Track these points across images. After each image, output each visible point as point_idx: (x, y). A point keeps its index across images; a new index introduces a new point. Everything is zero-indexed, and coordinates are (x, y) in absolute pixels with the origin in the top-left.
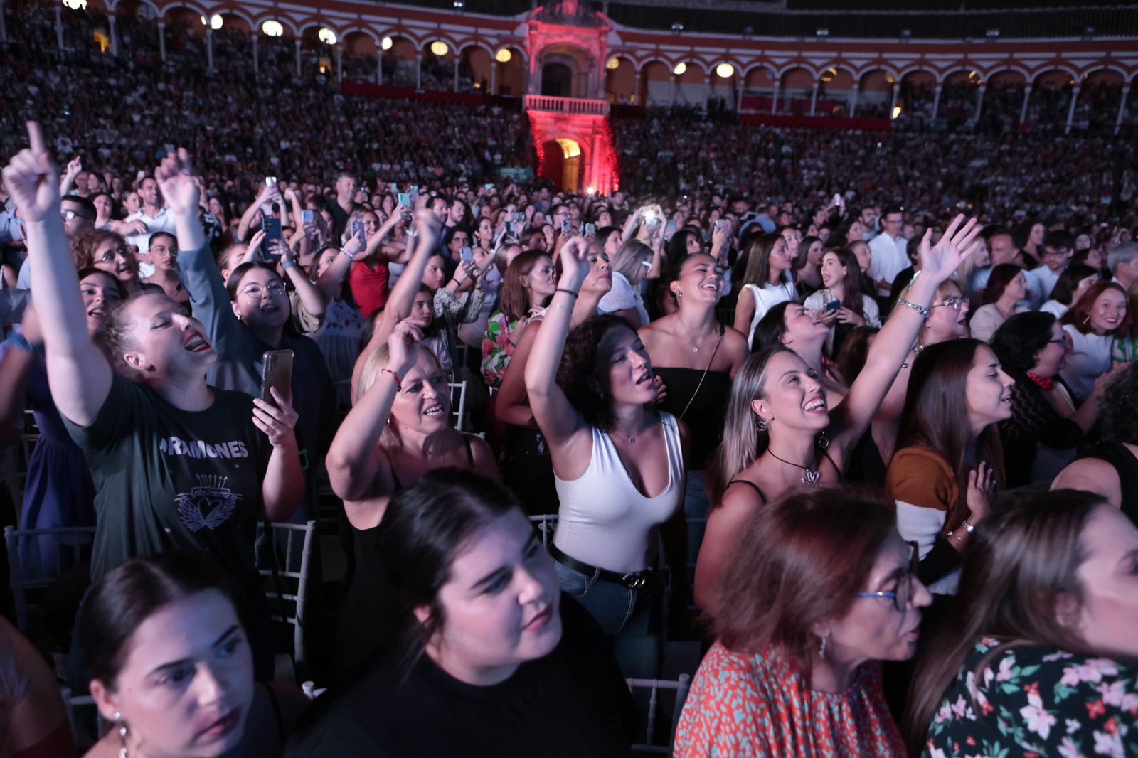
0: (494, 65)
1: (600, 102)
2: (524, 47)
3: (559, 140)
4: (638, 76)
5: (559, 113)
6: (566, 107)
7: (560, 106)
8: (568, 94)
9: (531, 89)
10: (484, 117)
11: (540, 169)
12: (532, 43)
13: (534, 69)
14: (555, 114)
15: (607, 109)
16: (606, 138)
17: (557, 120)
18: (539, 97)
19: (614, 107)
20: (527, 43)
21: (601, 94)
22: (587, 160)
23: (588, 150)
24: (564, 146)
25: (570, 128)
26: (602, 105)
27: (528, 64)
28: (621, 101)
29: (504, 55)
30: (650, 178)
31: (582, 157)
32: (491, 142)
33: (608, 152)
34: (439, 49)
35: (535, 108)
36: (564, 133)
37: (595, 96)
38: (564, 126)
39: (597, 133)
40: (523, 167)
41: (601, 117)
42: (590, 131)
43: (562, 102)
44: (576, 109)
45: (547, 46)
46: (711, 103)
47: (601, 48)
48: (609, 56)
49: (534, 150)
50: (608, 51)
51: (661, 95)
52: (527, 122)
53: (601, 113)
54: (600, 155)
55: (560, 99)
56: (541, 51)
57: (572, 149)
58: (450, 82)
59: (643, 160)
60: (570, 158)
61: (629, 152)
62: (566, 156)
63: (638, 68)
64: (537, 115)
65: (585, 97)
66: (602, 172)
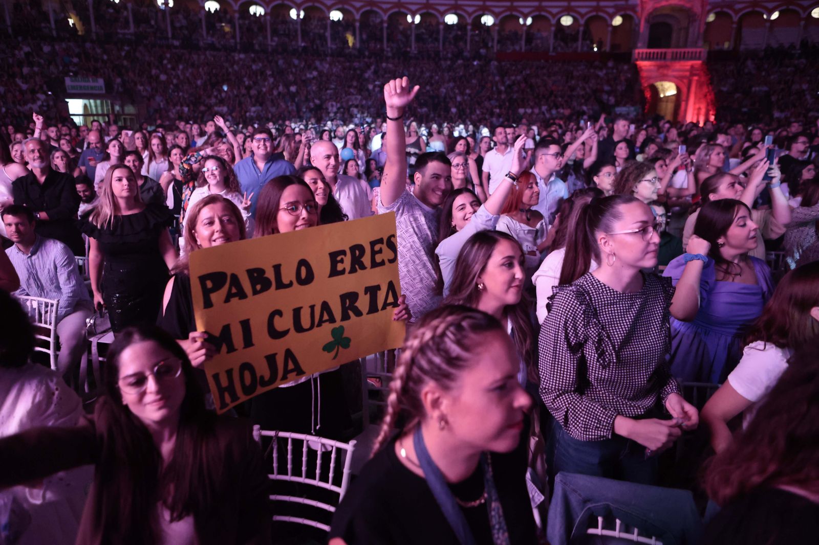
0: (610, 29)
1: (698, 50)
2: (635, 12)
3: (658, 84)
4: (735, 26)
5: (662, 62)
6: (669, 56)
7: (663, 57)
8: (668, 46)
9: (639, 45)
10: (601, 69)
11: (647, 107)
12: (643, 9)
13: (643, 28)
14: (658, 63)
15: (704, 55)
16: (703, 79)
17: (660, 67)
18: (645, 50)
19: (710, 53)
20: (639, 9)
21: (700, 43)
22: (684, 97)
23: (684, 90)
24: (660, 88)
25: (670, 73)
26: (700, 53)
27: (638, 25)
28: (716, 48)
29: (618, 21)
30: (745, 110)
31: (678, 96)
32: (607, 88)
33: (705, 90)
34: (567, 21)
35: (642, 59)
36: (664, 78)
37: (695, 44)
38: (665, 72)
39: (696, 75)
40: (633, 105)
41: (699, 62)
42: (688, 74)
43: (665, 53)
44: (676, 58)
45: (655, 9)
46: (804, 44)
47: (703, 6)
48: (709, 12)
49: (642, 92)
50: (708, 7)
51: (753, 40)
52: (636, 70)
53: (699, 59)
54: (696, 93)
55: (663, 50)
56: (651, 13)
57: (669, 89)
58: (575, 45)
59: (737, 95)
60: (665, 97)
61: (725, 89)
62: (662, 96)
63: (735, 18)
64: (644, 64)
65: (685, 46)
66: (697, 106)
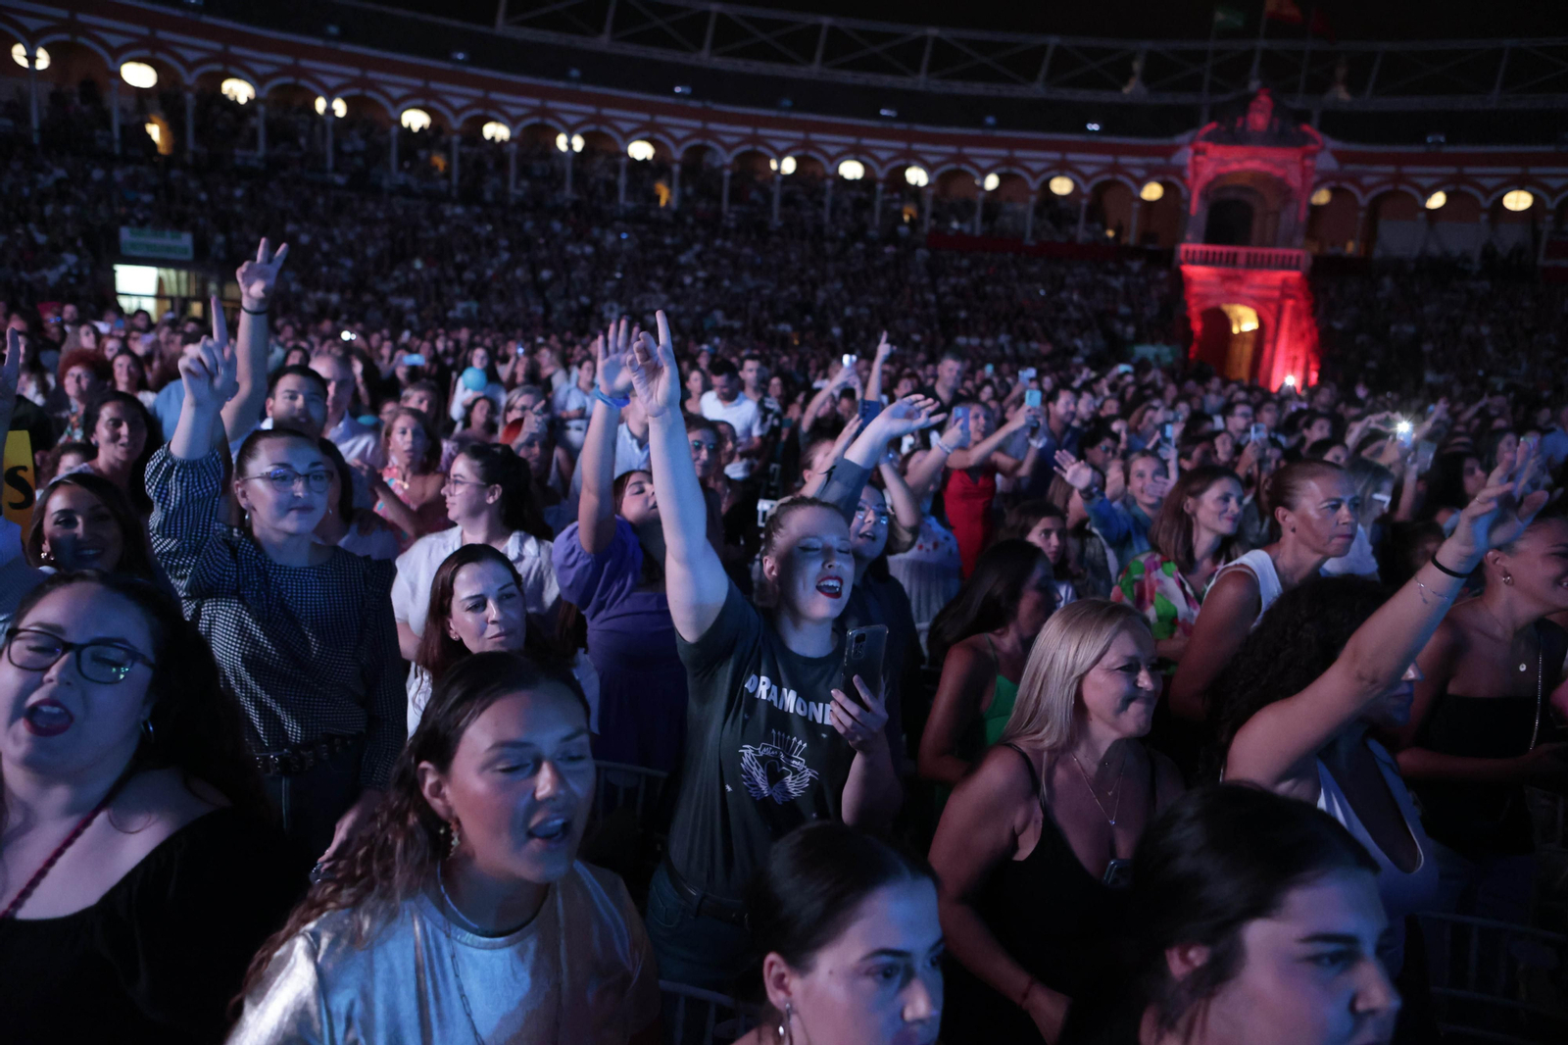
0: (1136, 205)
1: (1295, 253)
2: (1183, 179)
3: (1226, 307)
4: (1362, 215)
5: (1230, 271)
6: (1242, 259)
7: (1232, 260)
8: (1245, 241)
9: (1189, 236)
10: (1116, 274)
11: (1194, 348)
12: (1196, 175)
13: (1196, 207)
14: (1222, 270)
15: (1307, 260)
16: (1303, 305)
17: (1225, 279)
18: (1200, 247)
19: (1316, 259)
20: (1189, 174)
21: (1299, 240)
22: (1269, 335)
23: (1270, 321)
24: (1232, 316)
25: (1244, 290)
26: (1298, 258)
27: (1188, 201)
28: (1329, 250)
29: (1153, 192)
30: (1371, 364)
31: (1259, 334)
32: (1124, 310)
33: (1305, 324)
34: (1061, 186)
35: (1193, 262)
36: (1236, 298)
37: (1289, 243)
38: (1235, 288)
39: (1290, 297)
40: (1167, 343)
41: (1294, 275)
42: (1277, 294)
43: (1235, 255)
44: (1254, 263)
45: (1219, 177)
46: (1488, 253)
47: (1304, 175)
48: (1316, 187)
49: (1187, 321)
50: (1315, 178)
51: (1397, 240)
52: (1180, 282)
53: (1297, 268)
54: (1290, 329)
55: (1232, 249)
56: (1209, 184)
57: (1246, 321)
58: (1072, 230)
59: (1360, 338)
60: (1241, 333)
61: (1338, 325)
62: (1235, 330)
63: (1364, 201)
64: (1196, 272)
65: (1274, 244)
66: (1292, 353)
